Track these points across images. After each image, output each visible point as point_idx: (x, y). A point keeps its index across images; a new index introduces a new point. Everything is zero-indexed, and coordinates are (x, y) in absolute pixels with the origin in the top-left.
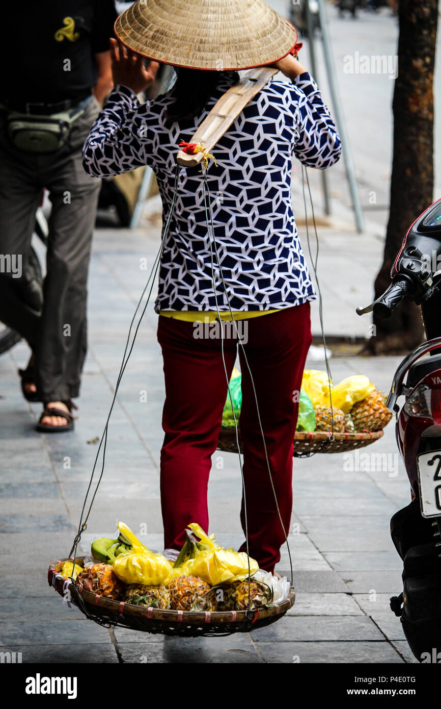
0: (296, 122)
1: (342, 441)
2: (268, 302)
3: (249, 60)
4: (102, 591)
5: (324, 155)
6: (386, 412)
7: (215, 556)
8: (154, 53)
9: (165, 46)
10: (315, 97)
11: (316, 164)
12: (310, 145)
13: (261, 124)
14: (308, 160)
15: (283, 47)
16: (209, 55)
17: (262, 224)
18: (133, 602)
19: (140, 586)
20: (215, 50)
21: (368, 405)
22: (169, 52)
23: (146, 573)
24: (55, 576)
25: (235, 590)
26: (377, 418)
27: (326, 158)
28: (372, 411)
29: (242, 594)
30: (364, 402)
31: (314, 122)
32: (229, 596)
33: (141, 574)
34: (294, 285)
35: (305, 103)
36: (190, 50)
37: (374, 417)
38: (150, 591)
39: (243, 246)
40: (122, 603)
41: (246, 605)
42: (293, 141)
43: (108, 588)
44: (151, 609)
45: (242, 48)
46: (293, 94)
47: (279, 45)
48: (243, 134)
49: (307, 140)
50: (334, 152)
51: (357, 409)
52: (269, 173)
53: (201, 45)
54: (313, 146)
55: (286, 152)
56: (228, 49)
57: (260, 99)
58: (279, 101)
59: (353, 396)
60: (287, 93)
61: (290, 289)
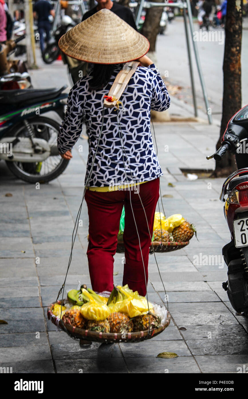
0: (152, 87)
1: (167, 246)
2: (143, 178)
3: (129, 57)
4: (76, 324)
5: (163, 105)
6: (190, 232)
7: (131, 303)
8: (82, 57)
9: (86, 53)
10: (158, 76)
11: (159, 109)
12: (158, 100)
13: (136, 88)
14: (155, 107)
15: (144, 50)
16: (109, 56)
17: (139, 138)
18: (92, 330)
19: (95, 322)
20: (112, 53)
21: (181, 229)
22: (89, 56)
23: (98, 315)
24: (51, 316)
25: (142, 319)
26: (186, 235)
27: (164, 107)
28: (183, 232)
29: (145, 321)
30: (179, 227)
31: (159, 88)
32: (139, 322)
33: (95, 316)
34: (154, 168)
35: (155, 78)
36: (100, 54)
37: (184, 235)
38: (100, 324)
39: (130, 150)
40: (87, 331)
41: (148, 327)
42: (151, 96)
43: (79, 322)
44: (101, 333)
45: (125, 52)
46: (150, 73)
47: (142, 49)
48: (128, 93)
49: (157, 96)
50: (168, 104)
51: (176, 231)
52: (141, 112)
53: (105, 52)
54: (159, 100)
55: (148, 102)
56: (118, 53)
57: (135, 76)
58: (144, 76)
59: (173, 224)
60: (147, 73)
61: (153, 171)
